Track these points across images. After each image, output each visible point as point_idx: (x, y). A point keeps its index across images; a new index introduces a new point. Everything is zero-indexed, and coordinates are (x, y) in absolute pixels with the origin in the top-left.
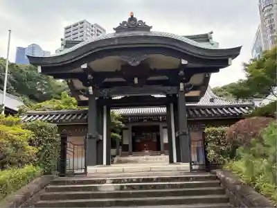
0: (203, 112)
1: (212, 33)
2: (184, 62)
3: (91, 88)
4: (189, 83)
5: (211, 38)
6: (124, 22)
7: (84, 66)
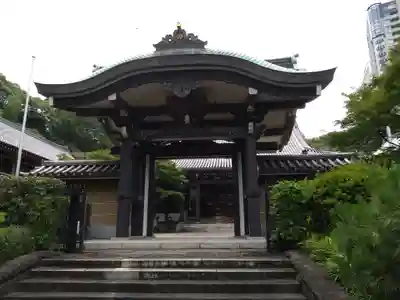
0: (283, 165)
1: (297, 56)
2: (253, 91)
3: (124, 129)
4: (263, 123)
5: (295, 63)
6: (169, 36)
7: (113, 97)
